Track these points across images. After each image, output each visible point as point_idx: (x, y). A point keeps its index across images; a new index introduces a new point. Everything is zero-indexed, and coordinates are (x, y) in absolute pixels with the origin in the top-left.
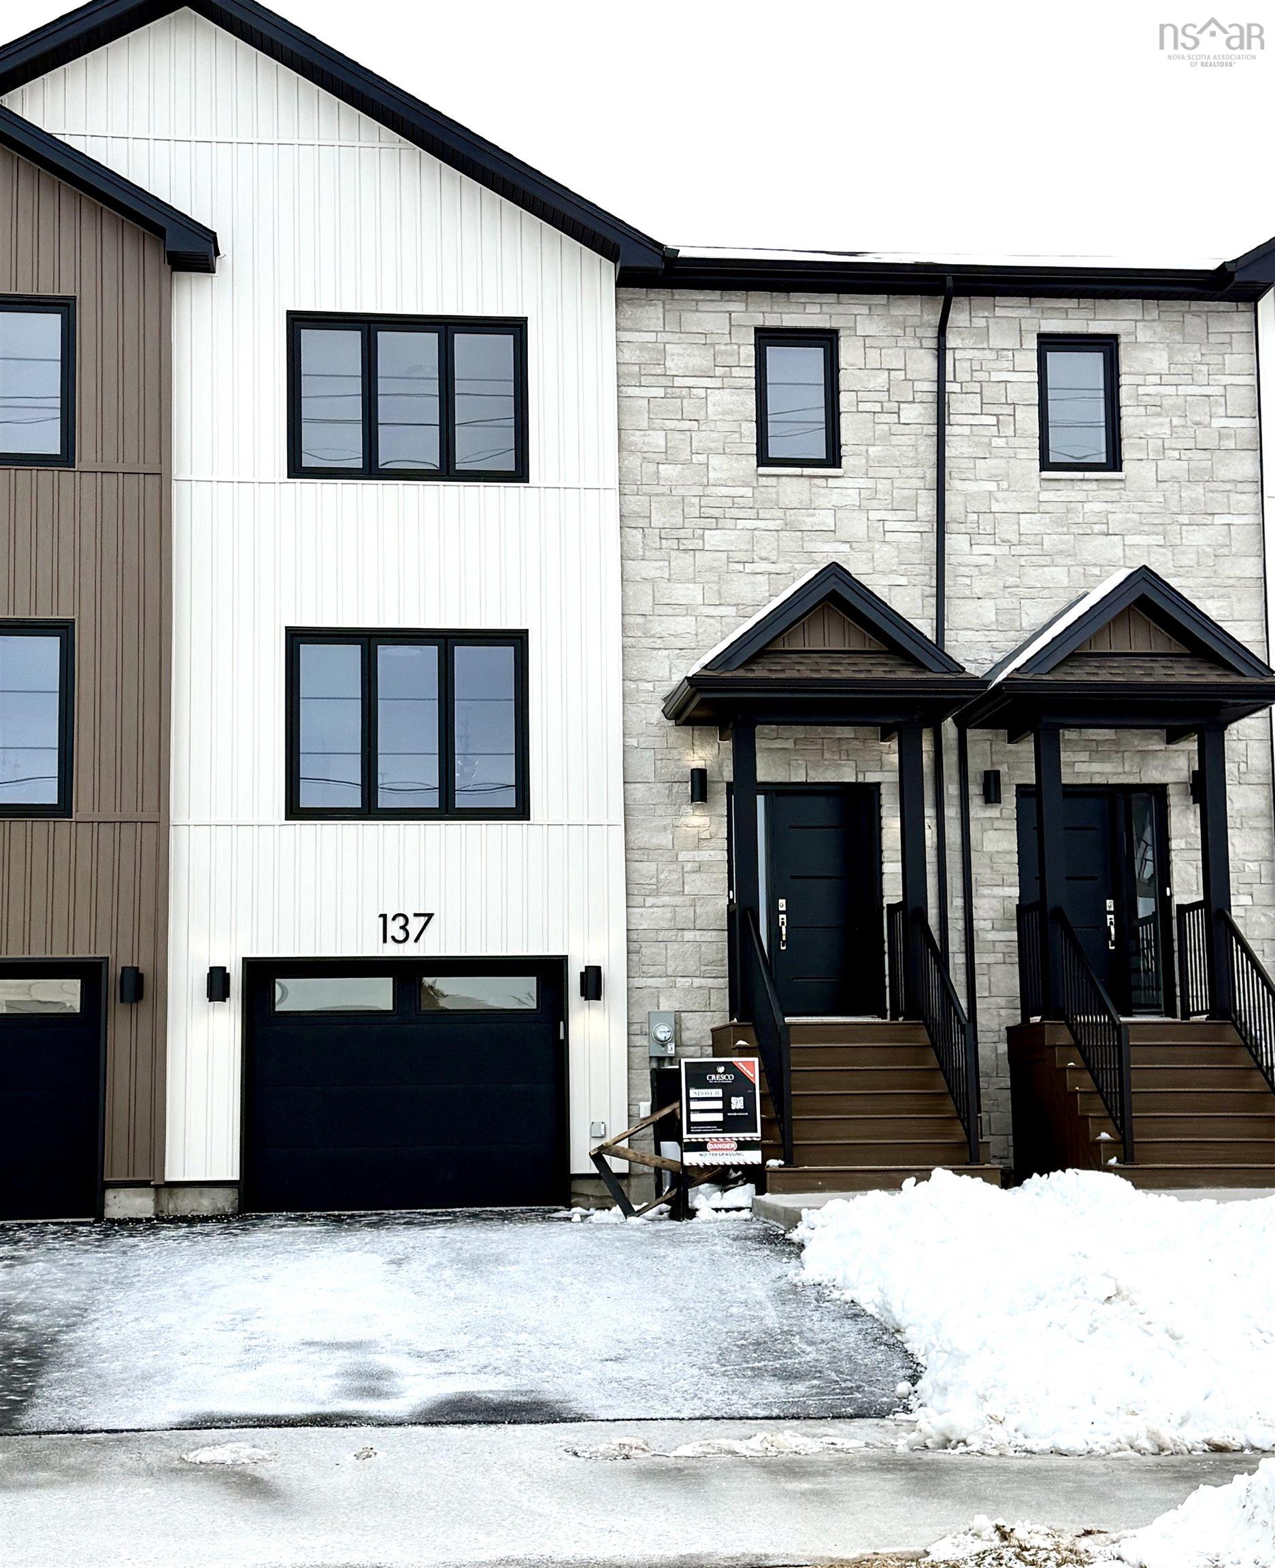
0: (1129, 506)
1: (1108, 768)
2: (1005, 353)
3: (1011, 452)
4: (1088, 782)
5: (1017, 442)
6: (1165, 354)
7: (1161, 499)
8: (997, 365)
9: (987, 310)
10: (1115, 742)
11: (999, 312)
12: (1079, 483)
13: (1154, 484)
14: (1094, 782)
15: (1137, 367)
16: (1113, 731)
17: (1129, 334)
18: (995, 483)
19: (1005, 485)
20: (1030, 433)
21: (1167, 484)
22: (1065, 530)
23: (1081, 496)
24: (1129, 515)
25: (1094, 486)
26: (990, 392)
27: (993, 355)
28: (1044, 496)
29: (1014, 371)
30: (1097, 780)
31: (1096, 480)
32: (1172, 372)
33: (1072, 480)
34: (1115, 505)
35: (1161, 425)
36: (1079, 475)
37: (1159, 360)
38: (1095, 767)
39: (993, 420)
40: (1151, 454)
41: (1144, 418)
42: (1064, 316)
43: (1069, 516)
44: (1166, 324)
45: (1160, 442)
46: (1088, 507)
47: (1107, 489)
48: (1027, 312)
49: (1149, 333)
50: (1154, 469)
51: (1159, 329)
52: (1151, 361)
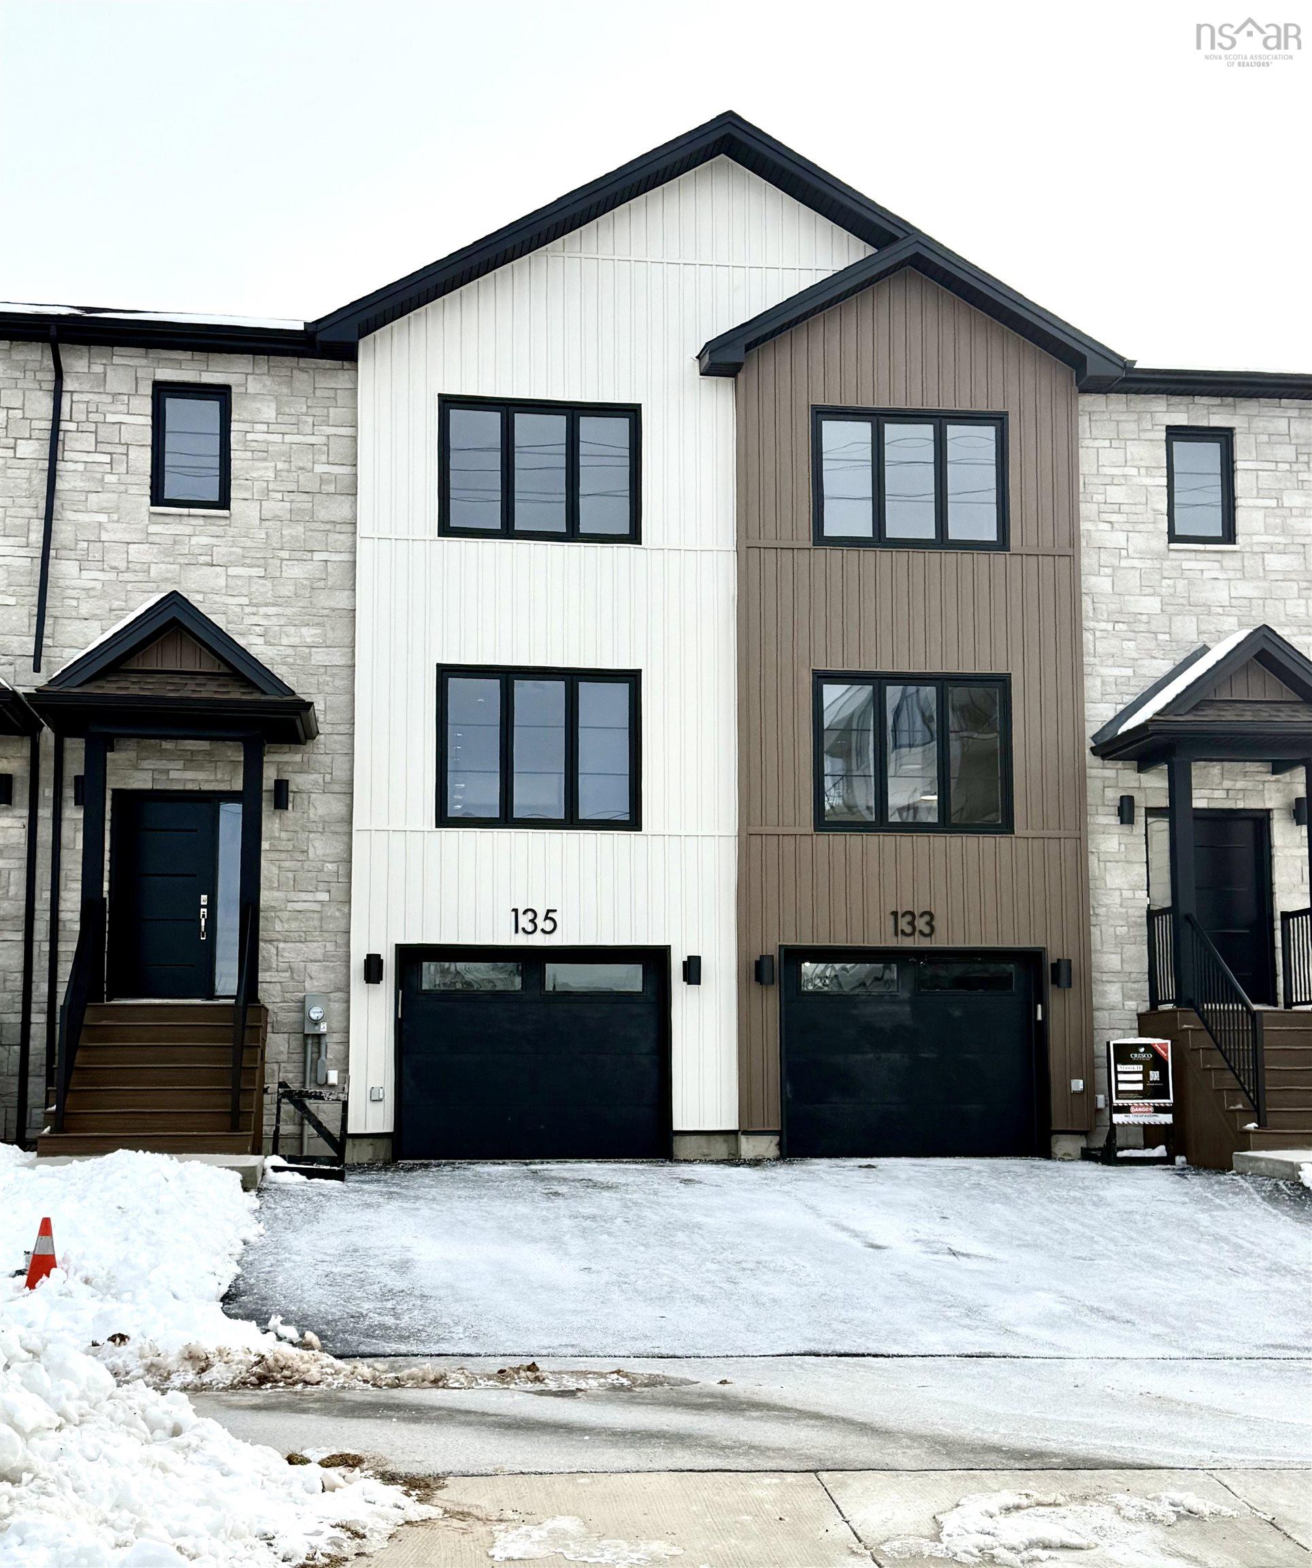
0: (233, 541)
1: (201, 776)
2: (121, 397)
3: (122, 488)
4: (181, 788)
5: (130, 479)
6: (273, 405)
7: (264, 536)
8: (112, 408)
9: (105, 358)
10: (208, 753)
11: (116, 360)
12: (186, 518)
13: (258, 521)
14: (187, 788)
15: (246, 416)
16: (208, 742)
17: (239, 385)
18: (106, 516)
19: (115, 517)
20: (141, 470)
21: (270, 523)
22: (171, 560)
23: (188, 530)
24: (234, 549)
25: (201, 521)
26: (104, 432)
27: (109, 399)
28: (153, 529)
29: (128, 413)
30: (190, 787)
31: (203, 516)
32: (279, 421)
33: (180, 515)
34: (220, 539)
35: (266, 468)
36: (185, 511)
37: (269, 411)
38: (189, 775)
39: (107, 458)
40: (256, 494)
41: (251, 462)
42: (178, 366)
43: (177, 547)
44: (276, 379)
45: (265, 484)
46: (194, 540)
47: (214, 525)
48: (144, 362)
49: (259, 386)
50: (258, 509)
51: (268, 383)
52: (259, 410)
